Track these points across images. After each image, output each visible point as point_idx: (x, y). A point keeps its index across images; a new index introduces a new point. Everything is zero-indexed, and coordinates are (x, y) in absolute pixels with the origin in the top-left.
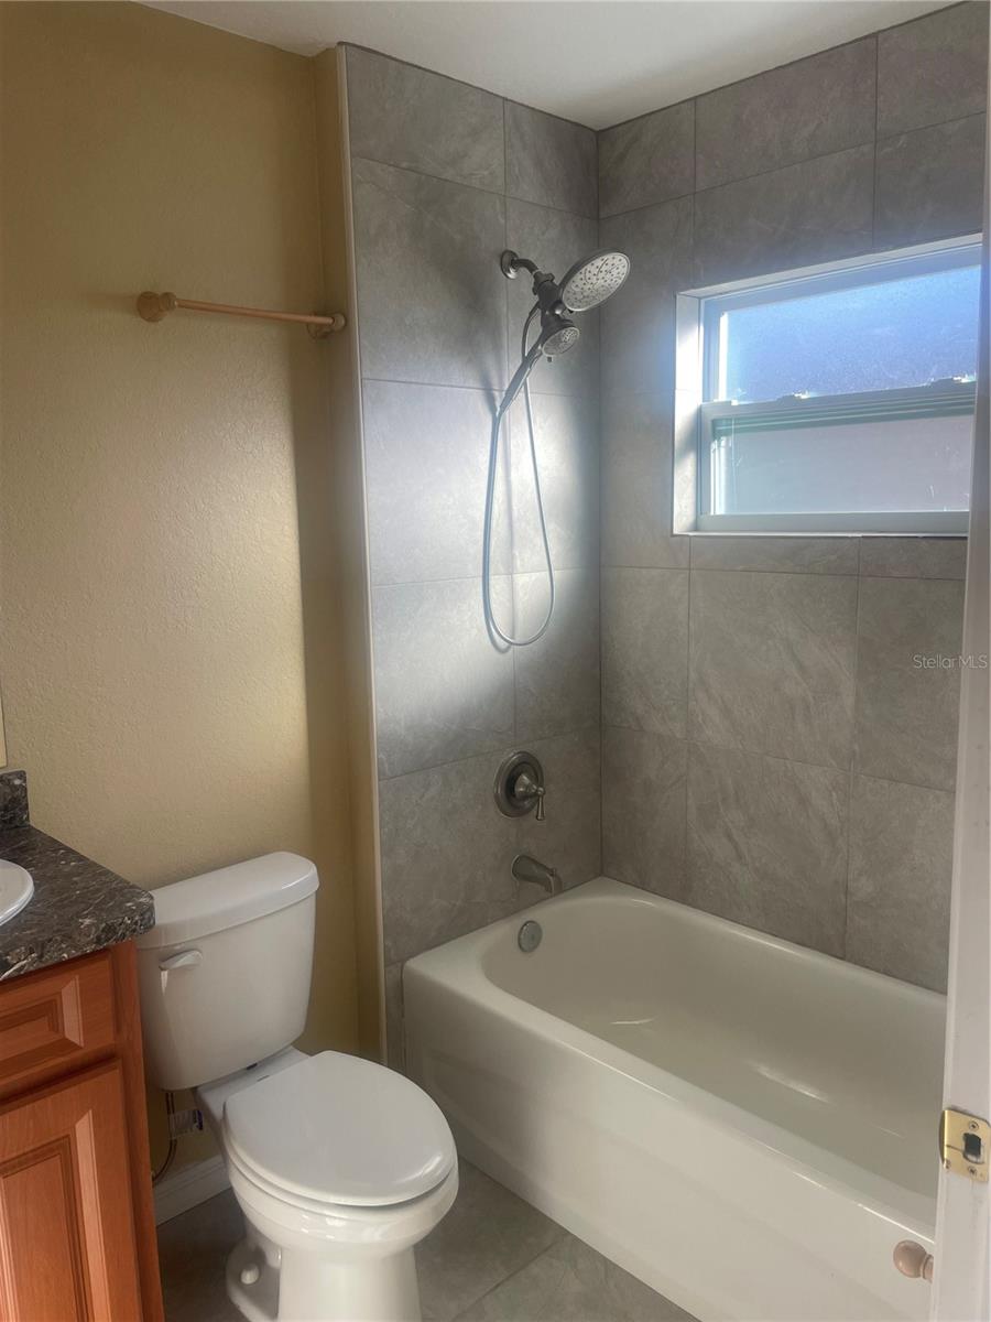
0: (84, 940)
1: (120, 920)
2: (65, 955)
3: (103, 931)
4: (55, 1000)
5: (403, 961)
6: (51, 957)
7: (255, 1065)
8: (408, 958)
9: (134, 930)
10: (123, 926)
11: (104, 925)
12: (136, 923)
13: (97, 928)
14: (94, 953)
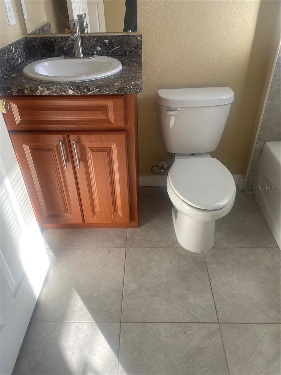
0: (113, 90)
1: (126, 86)
2: (108, 93)
3: (120, 88)
4: (106, 107)
5: (266, 141)
6: (103, 92)
7: (194, 154)
8: (268, 141)
9: (130, 91)
10: (126, 89)
11: (120, 86)
12: (131, 89)
13: (118, 87)
14: (116, 95)
